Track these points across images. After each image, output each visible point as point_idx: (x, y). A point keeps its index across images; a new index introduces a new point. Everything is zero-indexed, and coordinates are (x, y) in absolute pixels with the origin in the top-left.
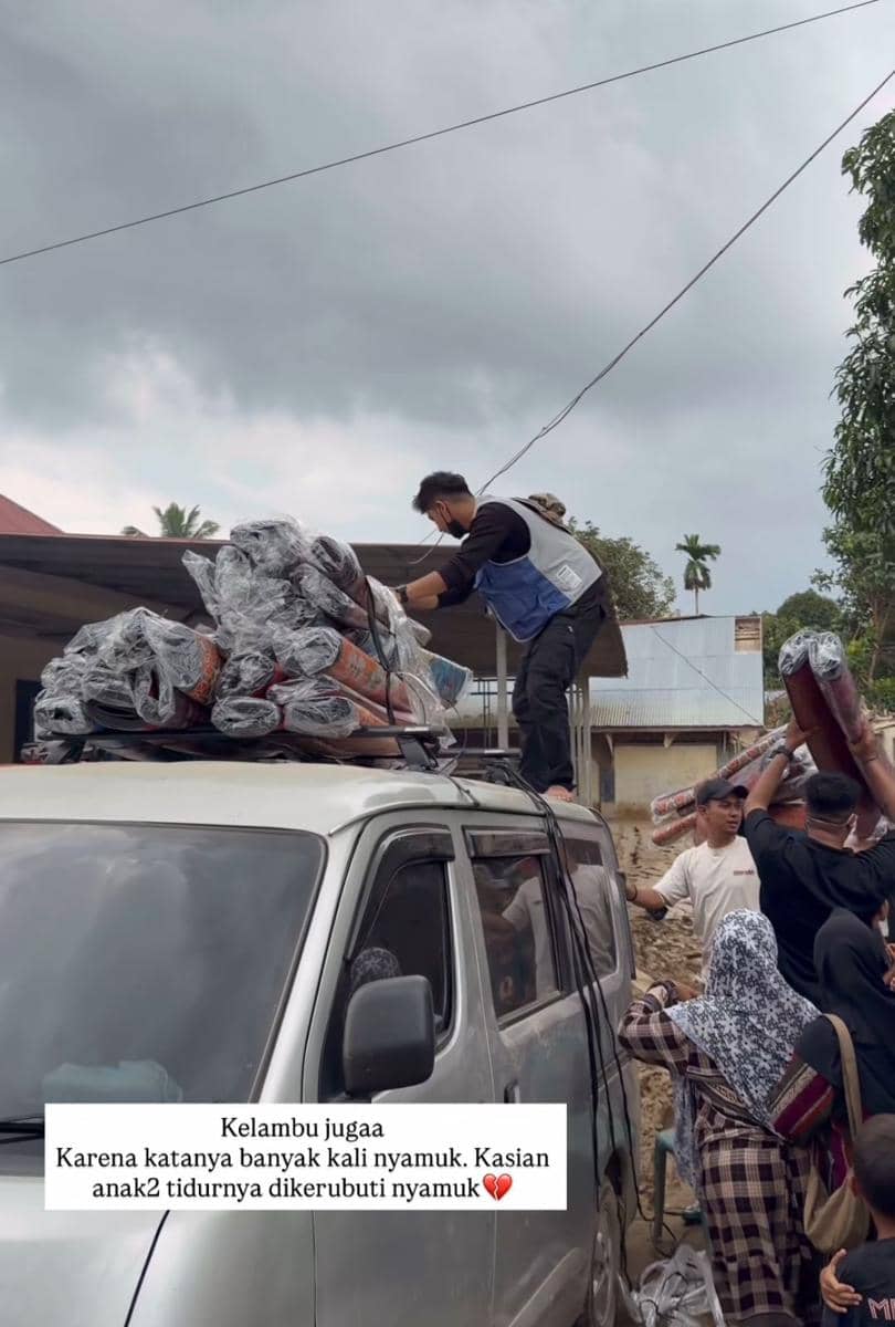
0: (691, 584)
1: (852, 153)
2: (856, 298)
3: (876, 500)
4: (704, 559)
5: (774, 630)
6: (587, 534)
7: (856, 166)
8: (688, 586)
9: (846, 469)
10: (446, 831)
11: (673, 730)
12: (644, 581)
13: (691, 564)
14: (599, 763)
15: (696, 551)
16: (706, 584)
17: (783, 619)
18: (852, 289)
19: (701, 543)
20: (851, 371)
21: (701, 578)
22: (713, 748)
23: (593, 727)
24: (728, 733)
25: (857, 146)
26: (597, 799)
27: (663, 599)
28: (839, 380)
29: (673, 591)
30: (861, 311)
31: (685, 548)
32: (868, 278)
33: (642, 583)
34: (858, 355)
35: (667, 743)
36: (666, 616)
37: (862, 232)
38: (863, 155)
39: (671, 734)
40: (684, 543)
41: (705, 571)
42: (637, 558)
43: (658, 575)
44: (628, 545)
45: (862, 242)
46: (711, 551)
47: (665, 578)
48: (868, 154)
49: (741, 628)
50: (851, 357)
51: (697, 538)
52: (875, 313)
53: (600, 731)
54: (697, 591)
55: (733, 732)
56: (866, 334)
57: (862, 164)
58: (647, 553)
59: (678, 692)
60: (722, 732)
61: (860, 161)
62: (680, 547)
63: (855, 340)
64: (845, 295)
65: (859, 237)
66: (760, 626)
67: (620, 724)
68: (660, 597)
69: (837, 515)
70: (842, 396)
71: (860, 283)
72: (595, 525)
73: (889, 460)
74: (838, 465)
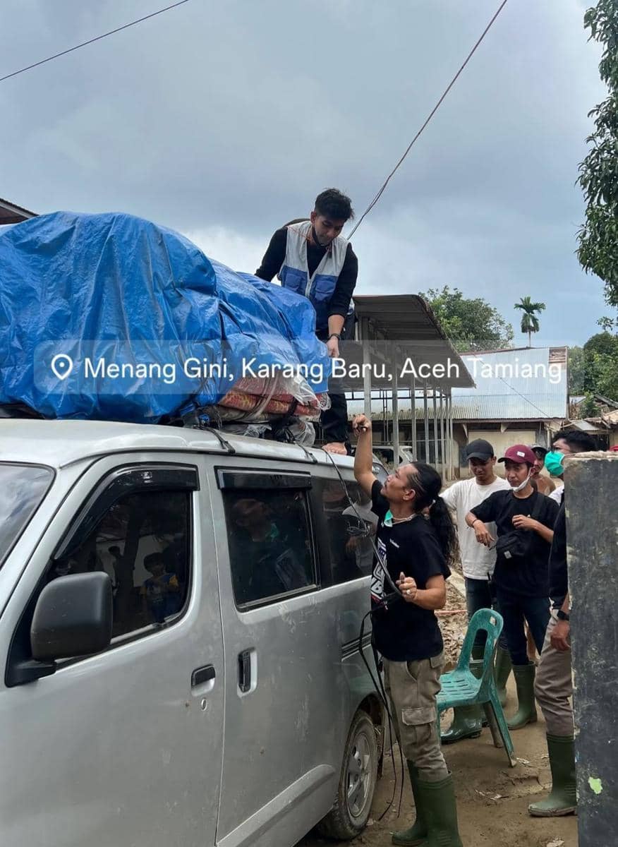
0: (526, 328)
1: (591, 12)
2: (595, 116)
3: (606, 255)
4: (533, 313)
5: (580, 358)
6: (455, 296)
7: (594, 21)
8: (524, 330)
9: (594, 238)
10: (194, 469)
11: (508, 421)
12: (493, 326)
13: (525, 315)
14: (459, 443)
15: (529, 308)
16: (536, 328)
17: (587, 350)
18: (593, 111)
19: (532, 302)
20: (590, 166)
21: (532, 324)
22: (533, 433)
23: (454, 420)
24: (543, 423)
25: (595, 7)
26: (457, 466)
27: (505, 338)
28: (581, 173)
29: (512, 332)
30: (600, 126)
31: (521, 306)
32: (604, 103)
33: (491, 328)
34: (594, 155)
35: (503, 429)
36: (508, 348)
37: (602, 72)
38: (599, 13)
39: (505, 424)
40: (521, 303)
41: (535, 320)
42: (488, 312)
43: (501, 323)
44: (482, 303)
45: (602, 78)
46: (536, 307)
47: (507, 324)
48: (603, 12)
49: (553, 355)
50: (590, 157)
51: (529, 299)
52: (608, 127)
53: (458, 422)
54: (530, 333)
55: (547, 422)
56: (600, 141)
57: (598, 20)
58: (495, 309)
59: (511, 397)
60: (539, 422)
61: (597, 17)
62: (518, 306)
63: (592, 145)
64: (589, 115)
65: (600, 75)
66: (566, 354)
67: (472, 417)
68: (503, 336)
69: (586, 270)
70: (584, 184)
71: (600, 106)
72: (459, 291)
73: (614, 227)
74: (588, 235)
